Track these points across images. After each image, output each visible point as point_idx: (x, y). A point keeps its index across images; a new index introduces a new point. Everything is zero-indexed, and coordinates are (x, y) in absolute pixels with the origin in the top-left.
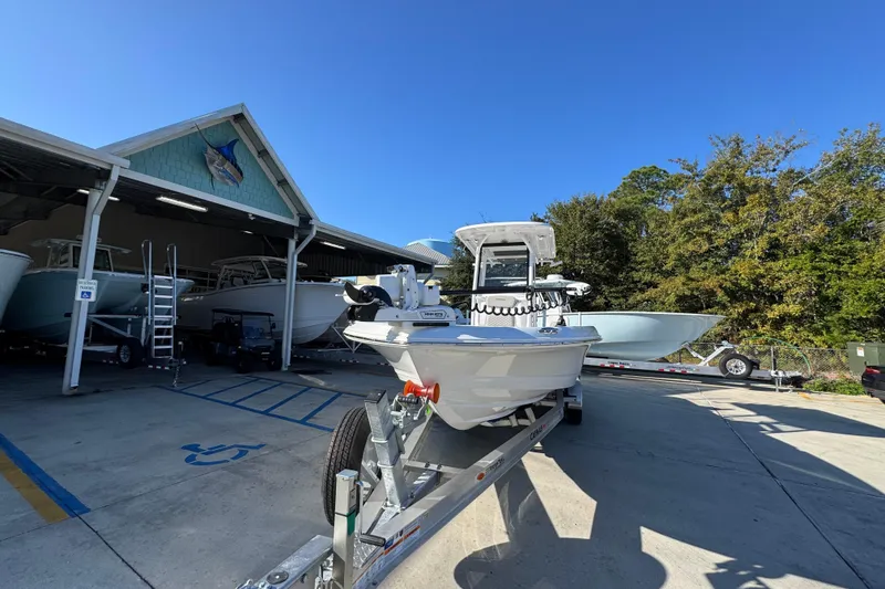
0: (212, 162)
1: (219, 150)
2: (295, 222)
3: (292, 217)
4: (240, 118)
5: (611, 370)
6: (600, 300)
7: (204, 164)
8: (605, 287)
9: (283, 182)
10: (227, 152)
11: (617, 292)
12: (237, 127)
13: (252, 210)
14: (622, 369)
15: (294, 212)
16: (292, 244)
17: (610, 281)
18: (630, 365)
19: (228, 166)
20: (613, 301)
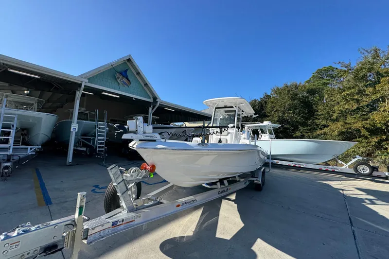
0: (118, 78)
1: (121, 73)
2: (151, 100)
3: (150, 98)
4: (129, 60)
5: (294, 167)
6: (298, 134)
7: (116, 79)
8: (300, 128)
9: (146, 85)
10: (124, 74)
11: (307, 130)
12: (128, 64)
13: (134, 96)
14: (299, 167)
15: (151, 96)
16: (150, 109)
17: (304, 124)
18: (304, 166)
19: (125, 80)
20: (306, 134)
